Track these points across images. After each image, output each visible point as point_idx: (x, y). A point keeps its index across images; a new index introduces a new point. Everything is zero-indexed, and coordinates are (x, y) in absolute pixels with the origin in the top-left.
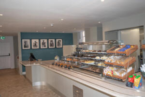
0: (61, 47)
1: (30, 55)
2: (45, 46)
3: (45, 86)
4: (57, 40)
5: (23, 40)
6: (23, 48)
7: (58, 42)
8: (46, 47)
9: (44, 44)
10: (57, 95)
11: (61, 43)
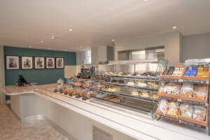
0: (62, 67)
1: (18, 78)
2: (41, 66)
3: (41, 121)
4: (58, 59)
5: (8, 57)
6: (8, 68)
7: (59, 62)
8: (43, 67)
9: (39, 63)
10: (62, 136)
11: (62, 63)
